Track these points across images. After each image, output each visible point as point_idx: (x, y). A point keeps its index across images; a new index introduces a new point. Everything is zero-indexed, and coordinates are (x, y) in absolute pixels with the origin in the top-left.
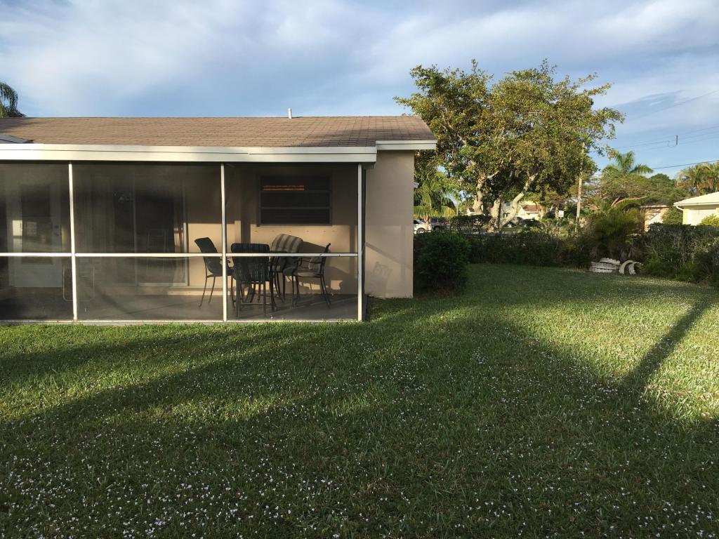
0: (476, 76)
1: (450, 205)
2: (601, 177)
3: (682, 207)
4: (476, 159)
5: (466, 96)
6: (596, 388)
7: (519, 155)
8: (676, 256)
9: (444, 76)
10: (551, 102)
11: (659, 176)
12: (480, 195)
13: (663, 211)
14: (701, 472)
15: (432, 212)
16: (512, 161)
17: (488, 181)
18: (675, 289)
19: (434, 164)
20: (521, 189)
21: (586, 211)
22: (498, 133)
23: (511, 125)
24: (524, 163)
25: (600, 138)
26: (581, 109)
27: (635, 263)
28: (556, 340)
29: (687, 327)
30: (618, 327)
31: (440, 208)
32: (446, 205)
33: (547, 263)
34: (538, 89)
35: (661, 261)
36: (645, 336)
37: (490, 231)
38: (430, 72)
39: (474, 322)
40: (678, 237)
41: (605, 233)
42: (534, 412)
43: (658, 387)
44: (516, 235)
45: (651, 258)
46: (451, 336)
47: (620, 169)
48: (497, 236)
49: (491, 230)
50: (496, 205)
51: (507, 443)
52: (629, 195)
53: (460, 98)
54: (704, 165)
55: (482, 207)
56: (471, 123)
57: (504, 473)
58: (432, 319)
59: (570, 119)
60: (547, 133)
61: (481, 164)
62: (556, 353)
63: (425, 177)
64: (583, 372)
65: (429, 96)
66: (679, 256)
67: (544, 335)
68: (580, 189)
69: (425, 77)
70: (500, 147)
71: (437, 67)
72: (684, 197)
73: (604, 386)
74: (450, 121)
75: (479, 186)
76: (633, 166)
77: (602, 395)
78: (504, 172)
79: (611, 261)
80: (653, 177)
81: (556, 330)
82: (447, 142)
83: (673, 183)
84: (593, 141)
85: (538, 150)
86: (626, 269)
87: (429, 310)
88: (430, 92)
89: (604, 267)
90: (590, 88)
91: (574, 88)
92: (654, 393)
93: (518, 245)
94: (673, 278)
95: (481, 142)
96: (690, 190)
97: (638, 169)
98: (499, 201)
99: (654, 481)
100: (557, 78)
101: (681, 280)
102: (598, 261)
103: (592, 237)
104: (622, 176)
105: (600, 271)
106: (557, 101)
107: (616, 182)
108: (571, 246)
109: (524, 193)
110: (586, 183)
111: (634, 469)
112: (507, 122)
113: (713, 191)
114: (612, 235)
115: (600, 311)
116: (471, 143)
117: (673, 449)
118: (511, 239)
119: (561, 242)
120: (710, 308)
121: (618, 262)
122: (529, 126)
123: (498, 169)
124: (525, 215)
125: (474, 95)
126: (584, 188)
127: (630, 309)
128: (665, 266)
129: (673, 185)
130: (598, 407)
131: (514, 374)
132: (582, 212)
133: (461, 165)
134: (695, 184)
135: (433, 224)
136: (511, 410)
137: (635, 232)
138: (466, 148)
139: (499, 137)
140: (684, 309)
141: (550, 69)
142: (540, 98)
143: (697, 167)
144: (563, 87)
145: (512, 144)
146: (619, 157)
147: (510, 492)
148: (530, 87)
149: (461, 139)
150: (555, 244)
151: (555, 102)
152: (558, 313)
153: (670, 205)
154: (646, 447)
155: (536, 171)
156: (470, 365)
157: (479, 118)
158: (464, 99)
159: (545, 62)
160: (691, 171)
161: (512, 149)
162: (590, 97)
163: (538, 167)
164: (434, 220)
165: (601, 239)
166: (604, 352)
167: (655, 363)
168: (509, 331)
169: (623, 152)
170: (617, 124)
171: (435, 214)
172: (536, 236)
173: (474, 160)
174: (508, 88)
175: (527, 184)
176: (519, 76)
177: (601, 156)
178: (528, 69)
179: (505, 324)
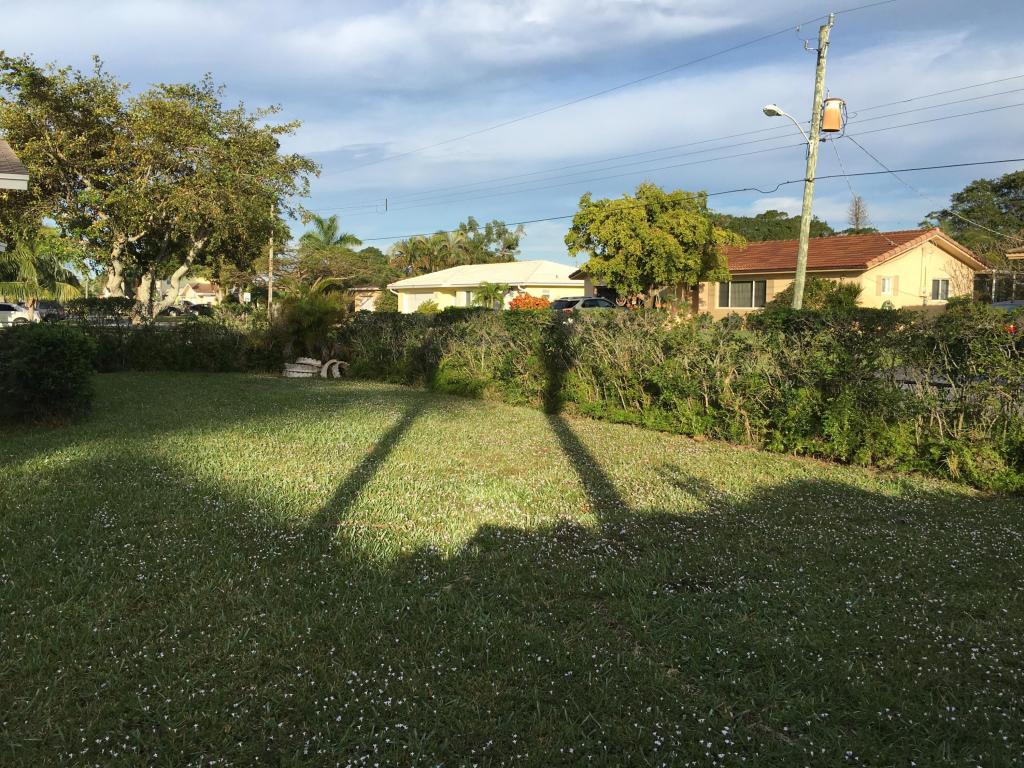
0: (101, 81)
1: (72, 280)
2: (298, 248)
3: (396, 291)
4: (109, 209)
5: (87, 112)
6: (276, 536)
7: (177, 209)
8: (386, 352)
9: (46, 74)
10: (220, 137)
11: (371, 250)
12: (118, 266)
13: (376, 295)
14: (396, 623)
15: (39, 291)
16: (167, 218)
17: (130, 245)
18: (385, 394)
19: (36, 215)
20: (183, 260)
21: (281, 293)
22: (142, 174)
23: (160, 163)
24: (184, 220)
25: (291, 195)
26: (263, 152)
27: (339, 363)
28: (227, 477)
29: (393, 442)
30: (313, 450)
31: (54, 286)
32: (63, 282)
33: (225, 368)
34: (200, 114)
35: (371, 359)
36: (344, 457)
37: (134, 322)
38: (20, 64)
39: (103, 463)
40: (388, 328)
41: (300, 324)
42: (185, 587)
43: (354, 523)
44: (177, 327)
45: (358, 356)
46: (60, 489)
47: (322, 238)
48: (148, 330)
49: (136, 321)
50: (146, 283)
51: (140, 642)
52: (334, 272)
53: (76, 113)
54: (419, 238)
55: (123, 285)
56: (99, 155)
57: (132, 688)
58: (27, 467)
59: (248, 163)
60: (218, 181)
61: (117, 219)
62: (225, 496)
63: (21, 234)
64: (260, 517)
65: (20, 103)
66: (389, 352)
67: (211, 471)
68: (271, 263)
69: (10, 71)
70: (146, 195)
71: (32, 59)
72: (398, 277)
73: (287, 532)
74: (61, 148)
75: (116, 252)
76: (338, 234)
77: (284, 545)
78: (156, 233)
79: (309, 361)
80: (362, 251)
81: (229, 463)
82: (56, 180)
83: (385, 260)
84: (282, 198)
85: (204, 203)
86: (329, 371)
87: (25, 451)
88: (21, 96)
89: (301, 370)
90: (273, 124)
91: (252, 120)
92: (348, 532)
93: (180, 342)
94: (383, 380)
95: (115, 185)
96: (404, 269)
97: (344, 239)
98: (149, 276)
99: (339, 646)
100: (228, 104)
101: (392, 382)
102: (294, 362)
103: (285, 329)
104: (324, 248)
105: (296, 375)
106: (228, 135)
107: (317, 256)
108: (257, 343)
109: (188, 266)
110: (280, 256)
111: (317, 637)
112: (155, 158)
113: (429, 271)
114: (310, 327)
115: (291, 430)
116: (98, 185)
117: (367, 599)
118: (169, 334)
119: (242, 337)
120: (422, 415)
121: (319, 363)
122: (191, 169)
123: (145, 228)
124: (195, 299)
125: (98, 111)
126: (276, 262)
127: (329, 424)
128: (374, 366)
129: (386, 262)
130: (277, 562)
131: (160, 535)
132: (275, 294)
133: (84, 218)
134: (410, 261)
135: (44, 311)
136: (151, 590)
137: (338, 322)
138: (89, 192)
139: (145, 180)
140: (392, 419)
141: (216, 89)
142: (203, 128)
143: (411, 240)
144: (236, 117)
145: (165, 192)
146: (320, 222)
147: (138, 713)
148: (189, 111)
149: (81, 177)
150: (234, 340)
151: (226, 137)
152: (235, 438)
153: (383, 287)
154: (333, 605)
155: (205, 235)
156: (89, 532)
157: (110, 148)
158: (83, 115)
159: (208, 76)
160: (404, 245)
161: (166, 200)
162: (276, 136)
163: (207, 228)
164: (43, 304)
165: (297, 332)
166: (291, 485)
167: (353, 492)
168: (158, 471)
169: (325, 216)
170: (311, 177)
171: (46, 295)
172: (207, 329)
173: (104, 211)
174: (153, 108)
175: (191, 253)
176: (170, 91)
177: (292, 219)
178: (184, 85)
179: (153, 462)
